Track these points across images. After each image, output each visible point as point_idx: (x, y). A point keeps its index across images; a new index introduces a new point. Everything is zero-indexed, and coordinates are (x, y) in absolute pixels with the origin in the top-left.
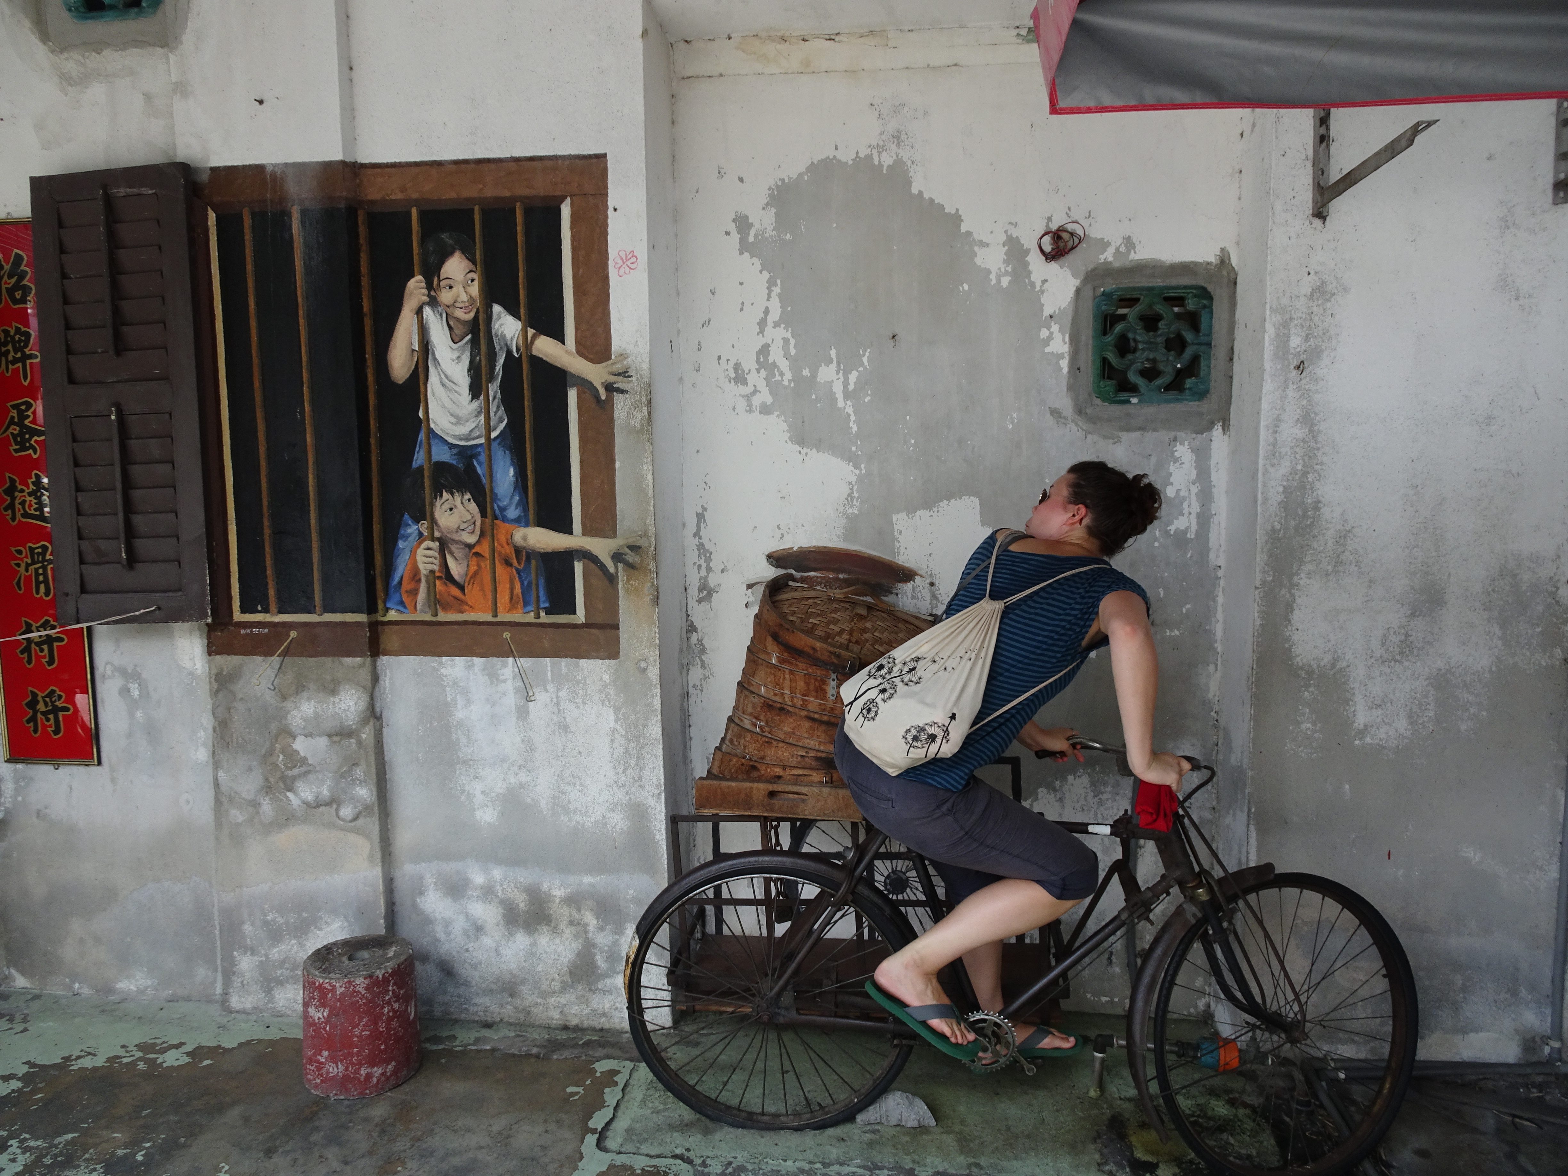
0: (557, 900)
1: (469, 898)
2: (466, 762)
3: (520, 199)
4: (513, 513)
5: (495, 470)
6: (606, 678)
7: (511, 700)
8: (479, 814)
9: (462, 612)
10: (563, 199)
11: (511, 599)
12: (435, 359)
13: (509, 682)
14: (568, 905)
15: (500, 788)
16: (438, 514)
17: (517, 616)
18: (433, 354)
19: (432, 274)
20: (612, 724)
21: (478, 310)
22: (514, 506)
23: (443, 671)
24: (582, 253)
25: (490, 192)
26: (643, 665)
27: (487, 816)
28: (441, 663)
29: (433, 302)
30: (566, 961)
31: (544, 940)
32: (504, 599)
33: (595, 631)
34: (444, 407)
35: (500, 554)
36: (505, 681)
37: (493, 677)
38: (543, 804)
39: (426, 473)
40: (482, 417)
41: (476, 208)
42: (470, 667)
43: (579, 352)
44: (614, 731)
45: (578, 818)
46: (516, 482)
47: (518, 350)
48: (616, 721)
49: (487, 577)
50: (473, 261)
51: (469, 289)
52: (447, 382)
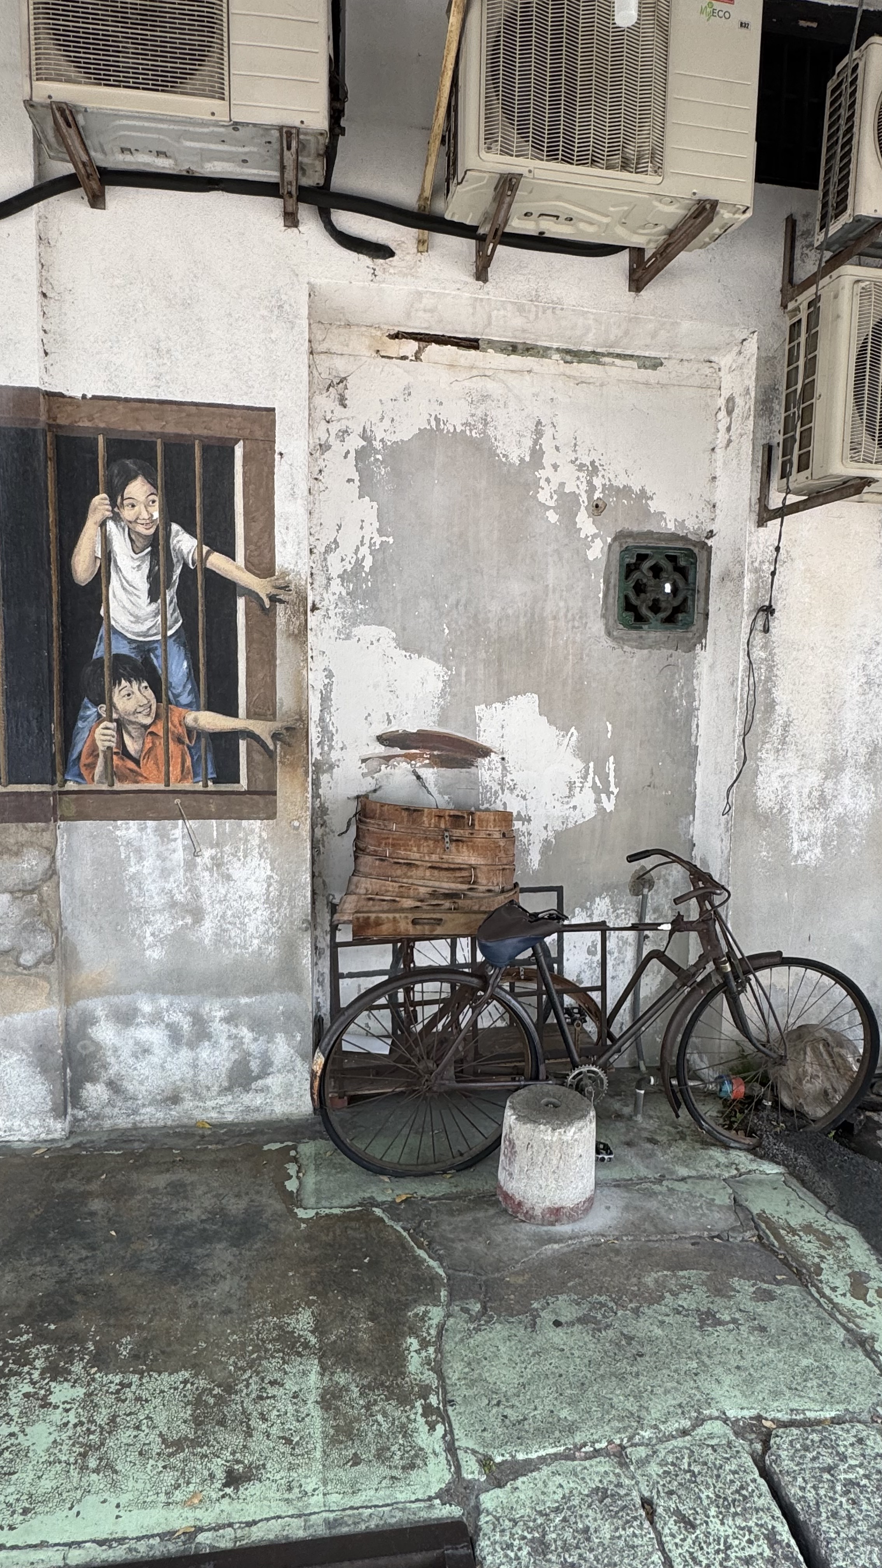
0: (217, 1020)
1: (137, 1025)
2: (137, 910)
3: (200, 437)
4: (185, 699)
5: (169, 662)
6: (265, 835)
7: (179, 856)
8: (148, 953)
9: (137, 782)
10: (237, 441)
11: (182, 771)
12: (117, 566)
13: (179, 841)
14: (228, 1023)
15: (168, 930)
16: (116, 699)
17: (187, 785)
18: (115, 562)
19: (115, 494)
20: (269, 873)
21: (158, 527)
22: (186, 694)
23: (118, 833)
24: (252, 487)
25: (171, 429)
26: (296, 824)
27: (155, 954)
28: (116, 828)
29: (116, 518)
30: (224, 1070)
31: (205, 1053)
32: (175, 771)
33: (255, 797)
34: (124, 607)
35: (173, 733)
36: (175, 840)
37: (164, 837)
38: (206, 941)
39: (106, 663)
40: (159, 618)
41: (159, 441)
42: (142, 829)
43: (246, 567)
44: (270, 877)
45: (238, 951)
46: (189, 674)
47: (193, 564)
48: (272, 870)
49: (160, 751)
50: (155, 486)
51: (149, 509)
52: (128, 587)
